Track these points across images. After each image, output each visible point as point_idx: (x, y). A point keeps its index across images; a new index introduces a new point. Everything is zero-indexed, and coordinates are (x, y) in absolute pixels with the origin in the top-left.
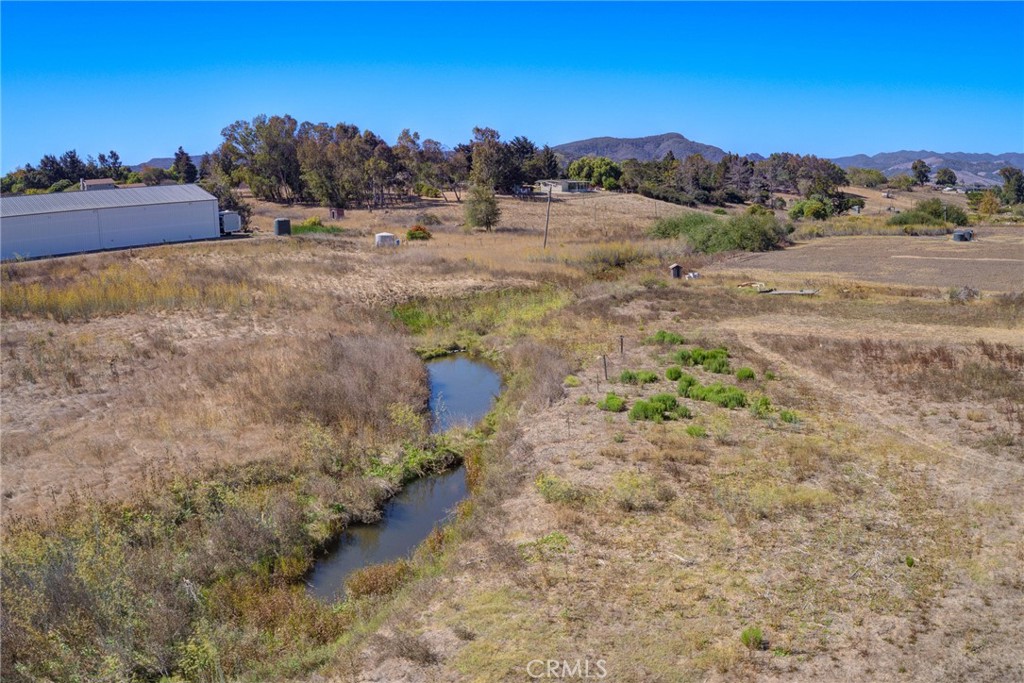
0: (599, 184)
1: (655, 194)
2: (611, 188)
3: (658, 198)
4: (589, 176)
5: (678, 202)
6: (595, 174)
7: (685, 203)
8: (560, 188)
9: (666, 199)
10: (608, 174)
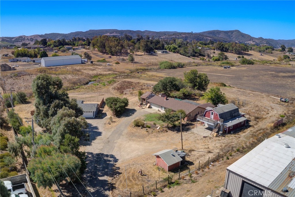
0: (171, 51)
1: (182, 54)
2: (173, 52)
3: (182, 55)
4: (170, 49)
5: (186, 56)
6: (171, 49)
7: (187, 56)
8: (161, 52)
9: (184, 55)
10: (173, 49)
